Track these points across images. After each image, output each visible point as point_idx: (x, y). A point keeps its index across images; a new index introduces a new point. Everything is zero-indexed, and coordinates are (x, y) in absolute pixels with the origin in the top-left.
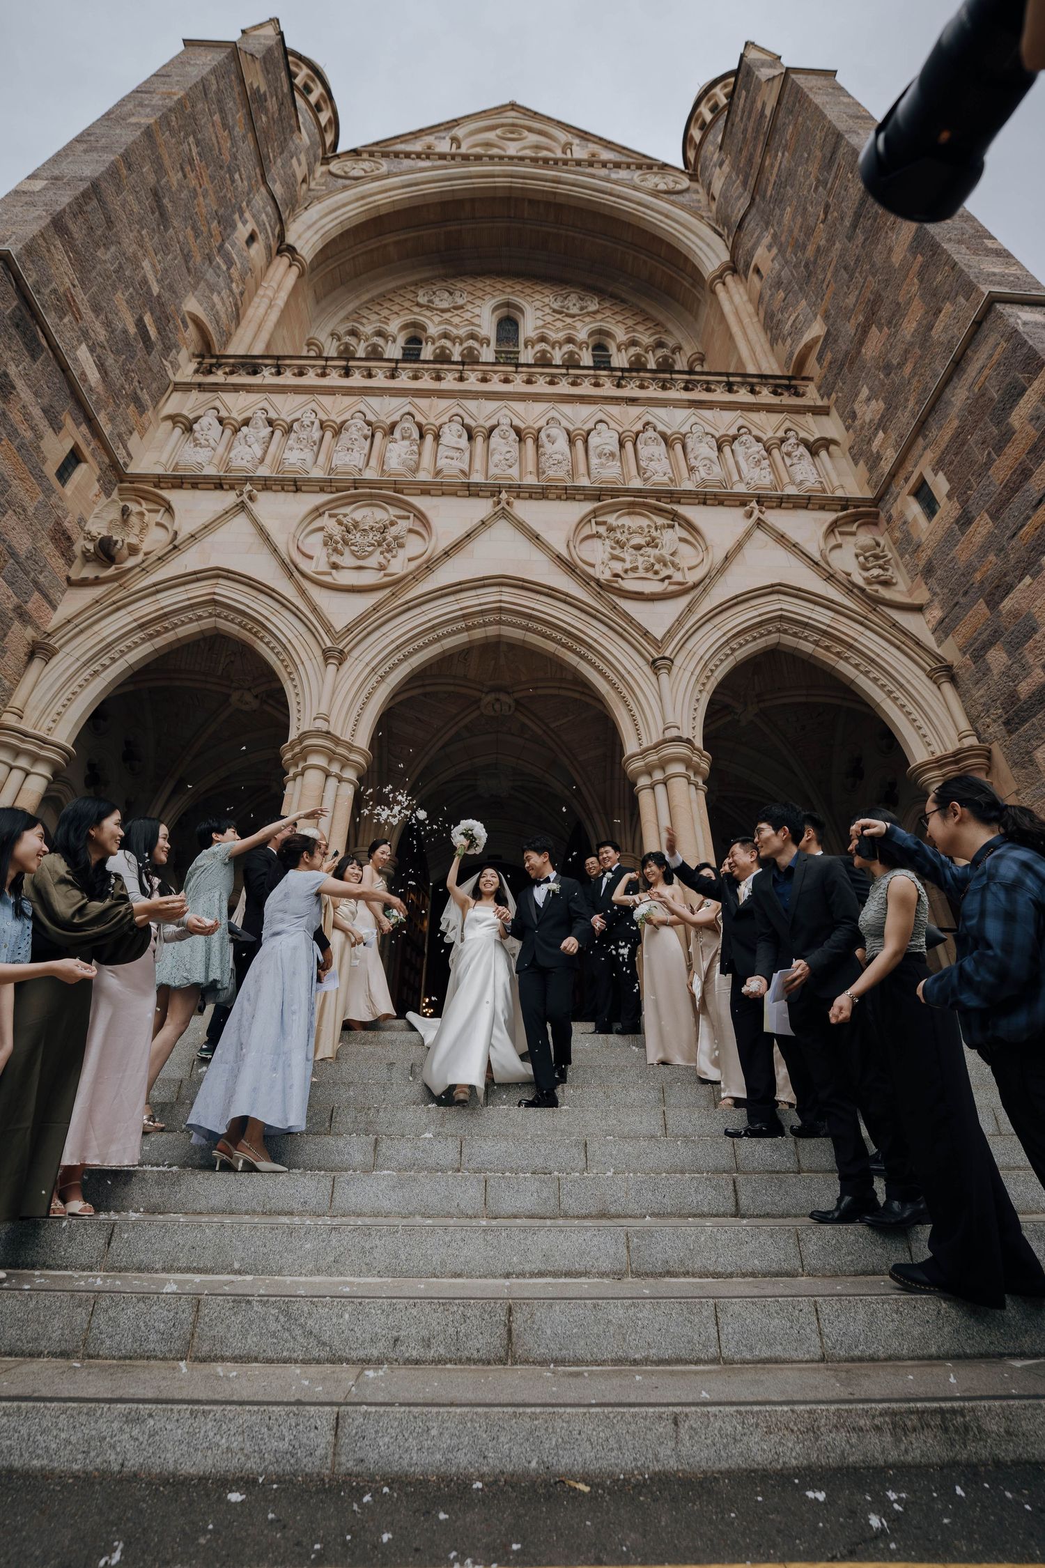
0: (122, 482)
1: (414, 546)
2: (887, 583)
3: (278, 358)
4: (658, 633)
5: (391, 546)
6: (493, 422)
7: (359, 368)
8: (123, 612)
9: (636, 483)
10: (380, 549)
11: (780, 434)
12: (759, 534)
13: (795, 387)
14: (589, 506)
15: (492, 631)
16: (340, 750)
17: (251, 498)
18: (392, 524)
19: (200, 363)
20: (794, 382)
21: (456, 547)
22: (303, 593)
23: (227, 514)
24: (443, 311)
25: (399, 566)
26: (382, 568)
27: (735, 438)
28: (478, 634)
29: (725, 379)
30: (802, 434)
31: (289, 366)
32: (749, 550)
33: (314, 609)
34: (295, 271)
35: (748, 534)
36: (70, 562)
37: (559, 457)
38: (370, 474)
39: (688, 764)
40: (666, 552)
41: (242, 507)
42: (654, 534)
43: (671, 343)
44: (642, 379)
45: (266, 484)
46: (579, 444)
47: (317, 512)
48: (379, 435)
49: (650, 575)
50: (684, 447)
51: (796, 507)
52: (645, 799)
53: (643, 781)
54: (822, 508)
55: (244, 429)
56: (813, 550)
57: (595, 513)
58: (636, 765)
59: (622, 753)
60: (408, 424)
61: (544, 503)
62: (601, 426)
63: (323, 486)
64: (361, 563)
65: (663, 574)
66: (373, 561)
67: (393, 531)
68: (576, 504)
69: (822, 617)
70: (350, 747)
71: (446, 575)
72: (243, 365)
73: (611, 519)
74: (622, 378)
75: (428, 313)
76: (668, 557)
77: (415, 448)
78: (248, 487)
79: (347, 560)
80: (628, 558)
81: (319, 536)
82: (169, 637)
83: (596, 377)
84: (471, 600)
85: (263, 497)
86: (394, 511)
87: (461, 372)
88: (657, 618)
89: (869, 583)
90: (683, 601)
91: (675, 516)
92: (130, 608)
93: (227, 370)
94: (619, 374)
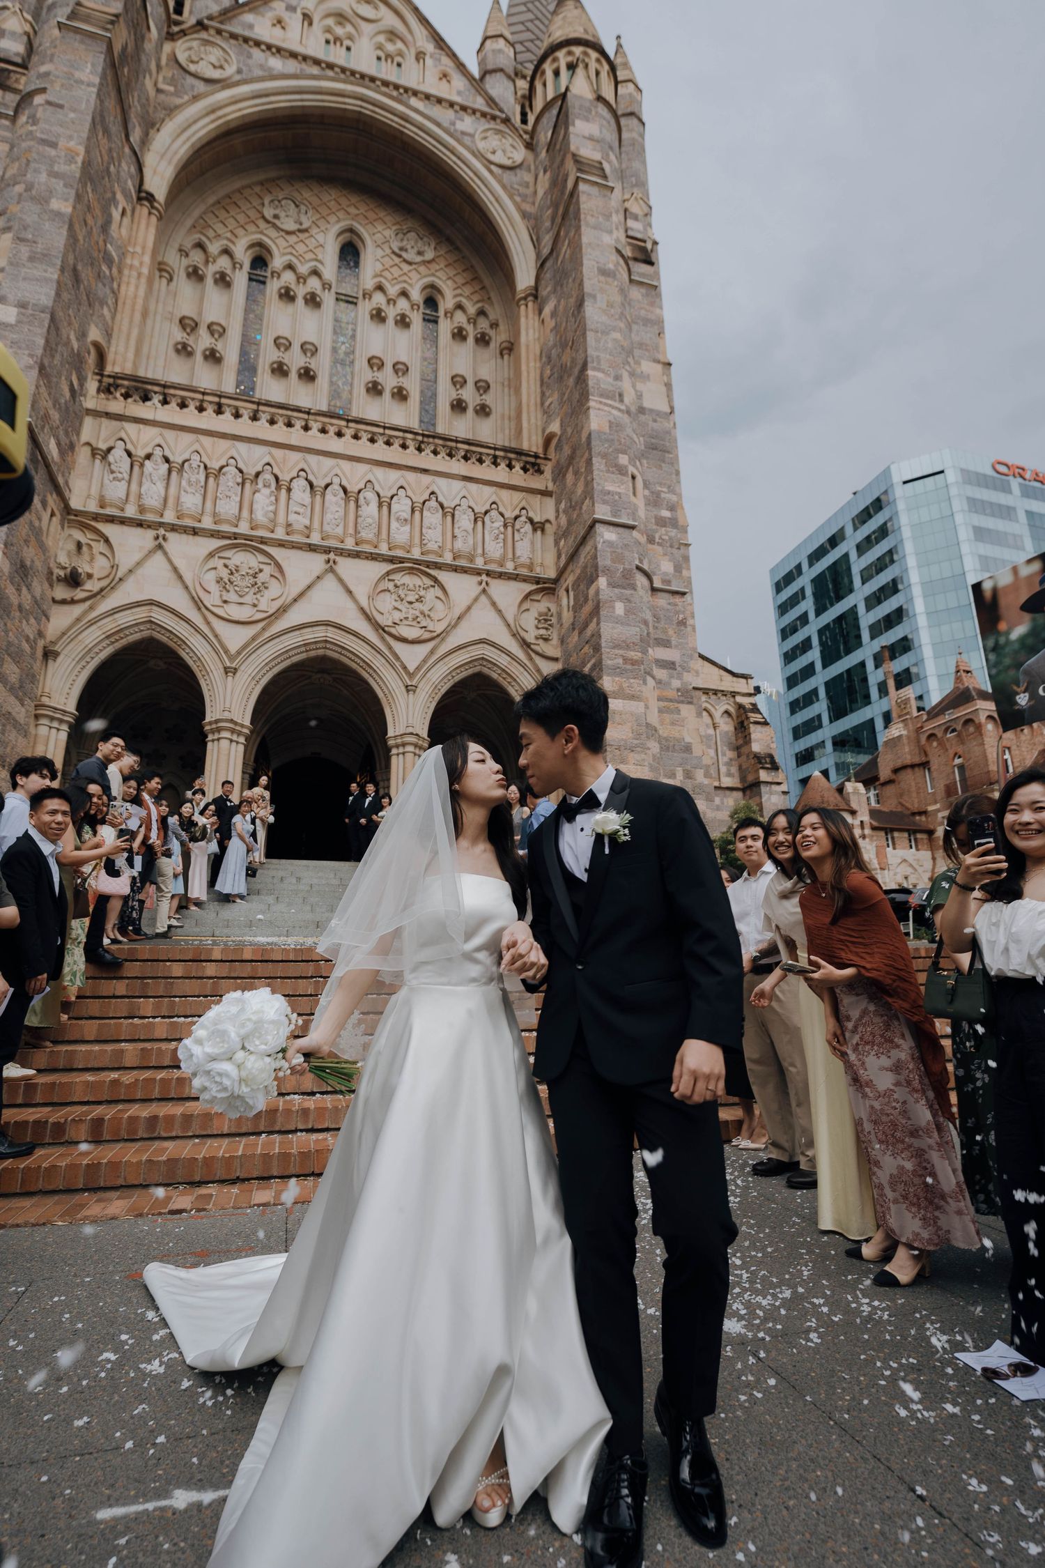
0: (69, 514)
1: (275, 589)
2: (546, 640)
3: (164, 386)
4: (411, 669)
5: (260, 588)
6: (328, 480)
7: (229, 406)
8: (94, 627)
9: (416, 553)
10: (253, 590)
11: (517, 512)
12: (483, 598)
13: (539, 465)
14: (387, 567)
15: (321, 652)
16: (238, 728)
17: (165, 539)
18: (261, 571)
19: (100, 381)
20: (539, 461)
21: (302, 594)
22: (208, 623)
23: (151, 553)
24: (288, 233)
25: (267, 604)
26: (255, 606)
27: (486, 513)
28: (313, 654)
29: (492, 452)
30: (531, 514)
31: (174, 396)
32: (473, 611)
33: (216, 636)
34: (154, 219)
35: (476, 599)
36: (51, 586)
37: (370, 520)
38: (244, 528)
39: (416, 746)
40: (425, 608)
41: (160, 547)
42: (422, 593)
43: (492, 316)
44: (436, 445)
45: (173, 528)
46: (385, 509)
47: (211, 555)
48: (248, 485)
49: (414, 623)
50: (453, 516)
51: (509, 578)
52: (394, 760)
53: (394, 751)
54: (525, 581)
55: (147, 462)
56: (510, 614)
57: (388, 573)
58: (391, 742)
59: (386, 733)
60: (267, 476)
61: (357, 561)
62: (401, 492)
63: (214, 534)
64: (241, 600)
65: (423, 624)
66: (249, 599)
67: (262, 577)
68: (377, 564)
69: (503, 660)
70: (242, 726)
71: (295, 616)
72: (137, 389)
73: (397, 577)
74: (422, 442)
75: (273, 233)
76: (427, 613)
77: (273, 498)
78: (162, 531)
79: (232, 597)
80: (404, 610)
81: (211, 576)
82: (124, 642)
83: (404, 439)
84: (310, 635)
85: (169, 535)
86: (262, 558)
87: (307, 421)
88: (412, 656)
89: (537, 638)
90: (430, 645)
91: (436, 580)
92: (99, 624)
93: (123, 391)
94: (420, 438)
